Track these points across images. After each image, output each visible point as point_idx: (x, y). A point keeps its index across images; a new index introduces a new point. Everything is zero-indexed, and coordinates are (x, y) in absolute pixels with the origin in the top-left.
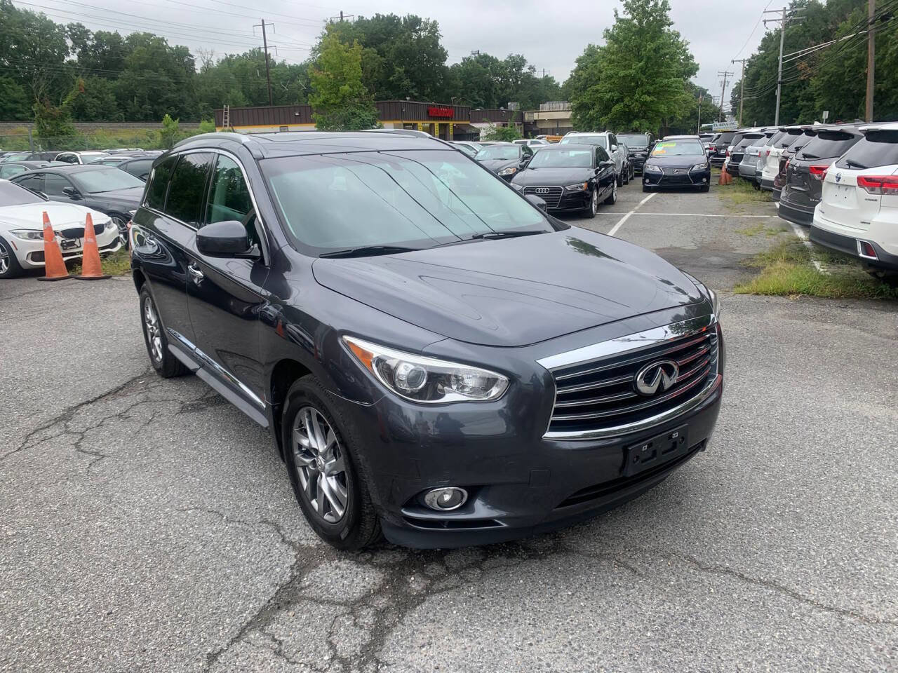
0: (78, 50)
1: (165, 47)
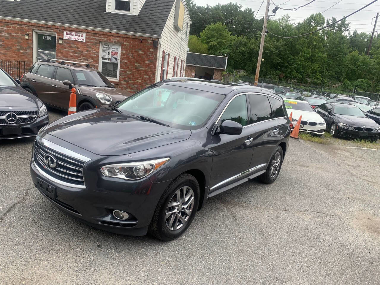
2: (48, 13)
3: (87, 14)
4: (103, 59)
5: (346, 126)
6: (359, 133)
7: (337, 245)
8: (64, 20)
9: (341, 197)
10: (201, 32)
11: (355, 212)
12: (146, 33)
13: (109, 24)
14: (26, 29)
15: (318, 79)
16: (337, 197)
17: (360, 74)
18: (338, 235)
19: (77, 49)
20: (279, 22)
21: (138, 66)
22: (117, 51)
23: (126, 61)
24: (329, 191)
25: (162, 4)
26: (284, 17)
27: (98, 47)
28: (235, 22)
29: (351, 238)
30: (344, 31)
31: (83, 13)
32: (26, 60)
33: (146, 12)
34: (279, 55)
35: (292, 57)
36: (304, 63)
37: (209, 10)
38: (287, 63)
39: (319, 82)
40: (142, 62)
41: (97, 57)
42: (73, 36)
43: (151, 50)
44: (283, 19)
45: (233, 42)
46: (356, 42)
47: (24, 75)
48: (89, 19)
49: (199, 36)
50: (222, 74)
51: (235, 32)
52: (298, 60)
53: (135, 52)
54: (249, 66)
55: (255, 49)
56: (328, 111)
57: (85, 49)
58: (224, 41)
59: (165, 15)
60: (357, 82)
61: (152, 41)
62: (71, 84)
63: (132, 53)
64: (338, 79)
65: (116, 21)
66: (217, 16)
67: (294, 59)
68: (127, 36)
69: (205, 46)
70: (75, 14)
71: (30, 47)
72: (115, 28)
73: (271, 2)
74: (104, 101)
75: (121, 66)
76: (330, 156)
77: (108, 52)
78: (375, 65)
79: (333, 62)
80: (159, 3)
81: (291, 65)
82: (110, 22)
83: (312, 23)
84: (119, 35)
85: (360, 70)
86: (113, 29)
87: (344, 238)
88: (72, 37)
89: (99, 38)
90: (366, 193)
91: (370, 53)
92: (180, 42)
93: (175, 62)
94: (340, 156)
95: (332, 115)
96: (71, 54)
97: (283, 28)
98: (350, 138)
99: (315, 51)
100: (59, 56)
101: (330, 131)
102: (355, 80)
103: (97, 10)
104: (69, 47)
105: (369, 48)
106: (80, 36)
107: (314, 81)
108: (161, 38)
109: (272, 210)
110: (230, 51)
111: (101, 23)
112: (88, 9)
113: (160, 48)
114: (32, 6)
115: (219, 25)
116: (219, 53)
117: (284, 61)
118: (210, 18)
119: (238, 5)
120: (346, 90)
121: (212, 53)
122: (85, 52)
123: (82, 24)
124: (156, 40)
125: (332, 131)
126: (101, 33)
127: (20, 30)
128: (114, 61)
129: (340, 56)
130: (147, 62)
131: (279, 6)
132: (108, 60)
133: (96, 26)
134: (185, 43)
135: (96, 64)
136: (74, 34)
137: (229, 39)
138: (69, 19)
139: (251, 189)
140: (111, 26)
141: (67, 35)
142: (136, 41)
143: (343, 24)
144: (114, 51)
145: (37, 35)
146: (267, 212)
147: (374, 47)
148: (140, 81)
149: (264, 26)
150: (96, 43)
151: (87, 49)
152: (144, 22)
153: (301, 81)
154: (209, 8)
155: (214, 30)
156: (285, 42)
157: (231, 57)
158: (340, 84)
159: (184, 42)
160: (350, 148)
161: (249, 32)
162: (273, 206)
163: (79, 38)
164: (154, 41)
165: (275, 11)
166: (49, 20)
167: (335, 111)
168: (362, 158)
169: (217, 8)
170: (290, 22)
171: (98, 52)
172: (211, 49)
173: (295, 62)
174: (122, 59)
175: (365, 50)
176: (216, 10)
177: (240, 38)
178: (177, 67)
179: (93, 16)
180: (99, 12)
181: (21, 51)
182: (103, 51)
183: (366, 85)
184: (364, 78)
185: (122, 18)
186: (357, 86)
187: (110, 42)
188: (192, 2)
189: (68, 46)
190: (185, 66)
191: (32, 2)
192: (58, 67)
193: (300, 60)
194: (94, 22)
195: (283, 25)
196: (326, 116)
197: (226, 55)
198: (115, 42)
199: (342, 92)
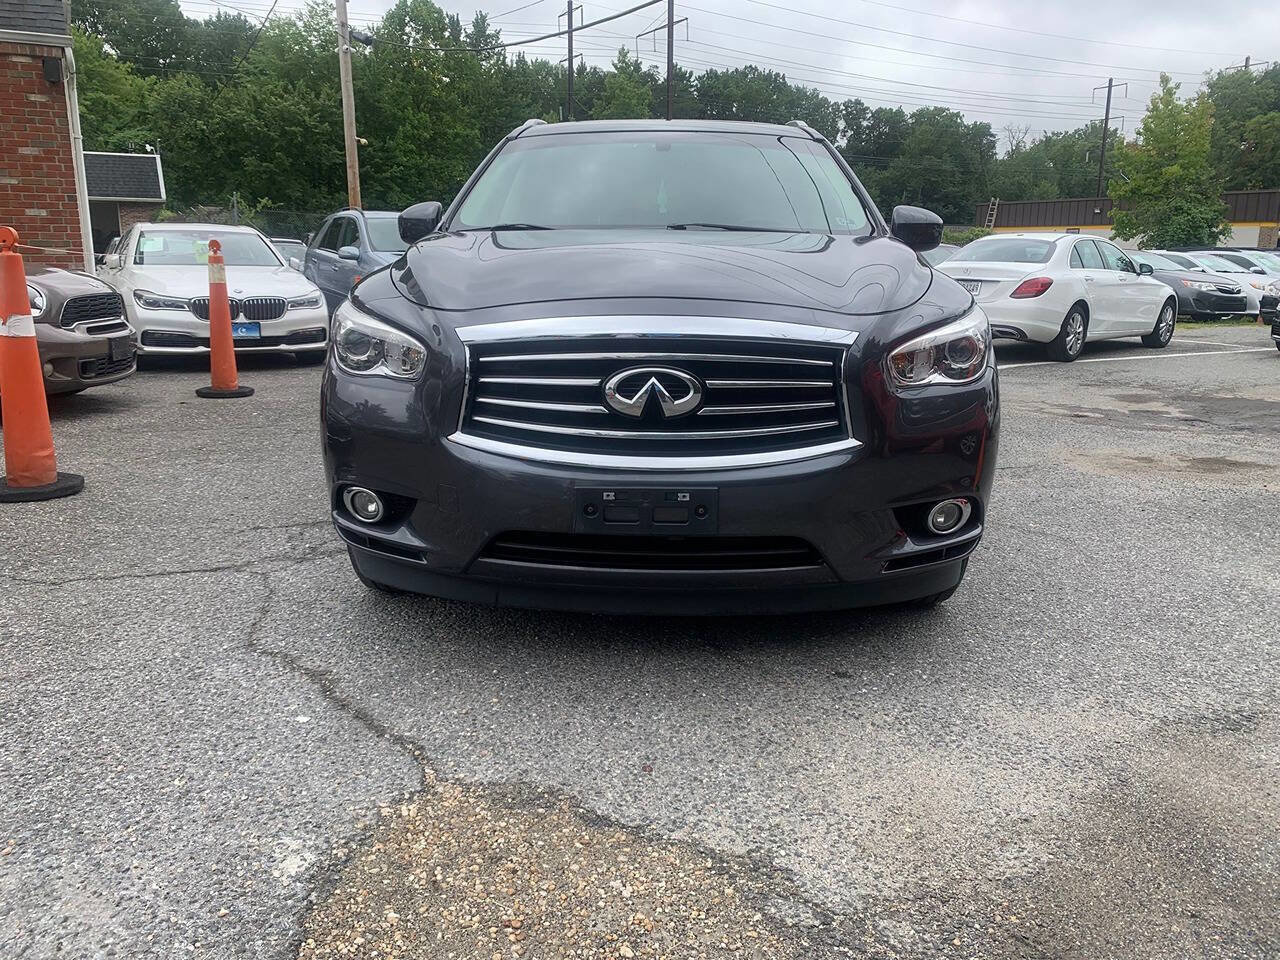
0: (850, 133)
1: (959, 125)
20: (301, 24)
26: (316, 7)
43: (33, 98)
44: (313, 14)
45: (151, 100)
52: (397, 153)
55: (244, 121)
58: (110, 98)
67: (382, 149)
83: (408, 29)
105: (568, 104)
124: (49, 53)
130: (24, 151)
143: (482, 37)
197: (148, 148)
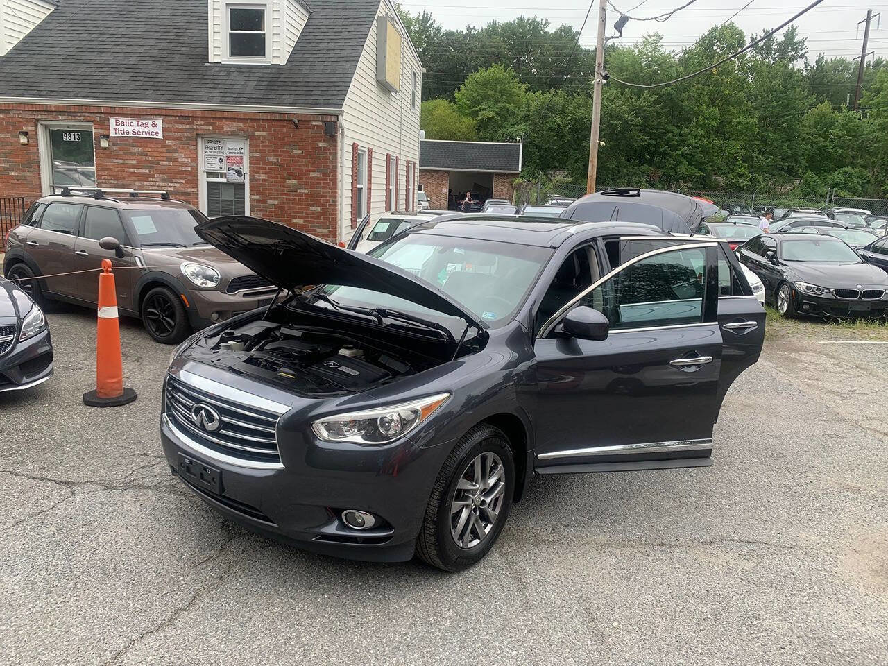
2: (72, 77)
3: (163, 71)
4: (209, 174)
5: (815, 289)
6: (848, 304)
7: (807, 645)
8: (111, 91)
9: (810, 488)
10: (456, 91)
11: (851, 532)
12: (306, 105)
13: (217, 90)
14: (21, 120)
15: (743, 175)
16: (799, 490)
17: (841, 156)
18: (806, 610)
19: (144, 158)
20: (636, 51)
21: (294, 185)
22: (239, 155)
23: (263, 176)
24: (777, 472)
25: (342, 34)
26: (649, 38)
27: (193, 148)
28: (536, 60)
29: (844, 615)
30: (793, 60)
31: (155, 71)
32: (25, 193)
33: (305, 56)
34: (644, 128)
35: (676, 131)
36: (705, 142)
37: (473, 37)
38: (666, 145)
39: (745, 182)
40: (302, 176)
41: (195, 172)
42: (132, 128)
43: (320, 144)
44: (646, 43)
45: (533, 106)
46: (826, 81)
47: (12, 231)
48: (169, 84)
49: (453, 100)
50: (511, 184)
51: (536, 84)
52: (690, 137)
53: (282, 152)
54: (577, 160)
56: (768, 256)
57: (164, 154)
58: (511, 106)
59: (351, 59)
60: (837, 176)
61: (323, 121)
62: (119, 244)
63: (275, 156)
64: (790, 171)
65: (233, 82)
66: (493, 49)
67: (680, 134)
68: (261, 117)
69: (469, 122)
70: (136, 75)
71: (32, 162)
72: (231, 99)
73: (608, 7)
74: (202, 281)
75: (251, 189)
76: (780, 371)
77: (219, 157)
78: (874, 132)
79: (774, 133)
80: (334, 30)
81: (674, 148)
82: (220, 86)
83: (715, 48)
84: (242, 116)
85: (841, 148)
86: (226, 103)
87: (824, 617)
88: (130, 129)
89: (195, 127)
90: (877, 469)
91: (860, 105)
92: (399, 119)
93: (388, 168)
94: (805, 369)
95: (778, 263)
96: (132, 170)
97: (649, 65)
98: (828, 318)
99: (729, 111)
100: (103, 177)
101: (777, 303)
102: (830, 171)
103: (187, 60)
104: (125, 154)
105: (856, 92)
106: (150, 125)
107: (733, 181)
108: (341, 113)
109: (624, 546)
110: (528, 129)
111: (197, 90)
112: (166, 59)
113: (343, 138)
114: (33, 64)
115: (496, 71)
116: (503, 134)
117: (658, 141)
118: (477, 57)
119: (539, 20)
120: (811, 197)
121: (487, 138)
122: (164, 163)
123: (153, 96)
124: (331, 119)
125: (782, 305)
126: (199, 114)
127: (7, 123)
128: (234, 178)
129: (789, 117)
130: (313, 174)
131: (627, 14)
132: (221, 177)
133: (186, 98)
134: (413, 119)
135: (193, 190)
136: (135, 123)
137: (523, 100)
138: (122, 87)
139: (571, 488)
140: (222, 95)
141: (117, 127)
142: (283, 127)
143: (790, 44)
144: (233, 155)
145: (48, 131)
146: (612, 553)
147: (868, 90)
148: (302, 221)
149: (597, 64)
150: (188, 139)
151: (169, 155)
152: (301, 80)
153: (702, 184)
154: (472, 32)
155: (485, 84)
156: (655, 97)
157: (531, 142)
158: (797, 182)
159: (410, 117)
160: (830, 344)
161: (571, 81)
162: (627, 534)
163: (147, 130)
164: (326, 123)
165: (620, 25)
166: (72, 94)
167: (784, 254)
168: (861, 369)
169: (492, 30)
170: (663, 50)
171: (195, 160)
172: (484, 128)
173: (683, 142)
174: (253, 172)
175: (848, 98)
176: (490, 36)
177: (548, 95)
178: (397, 179)
179: (179, 76)
180: (193, 65)
181: (13, 174)
182: (206, 156)
183: (858, 180)
184: (853, 165)
185: (247, 74)
186: (837, 185)
187: (223, 134)
188: (432, 24)
189: (121, 152)
190: (417, 175)
191: (35, 56)
192: (89, 206)
193: (693, 136)
194: (180, 89)
195: (647, 58)
196: (765, 267)
197: (518, 139)
198: (233, 133)
199: (802, 202)
